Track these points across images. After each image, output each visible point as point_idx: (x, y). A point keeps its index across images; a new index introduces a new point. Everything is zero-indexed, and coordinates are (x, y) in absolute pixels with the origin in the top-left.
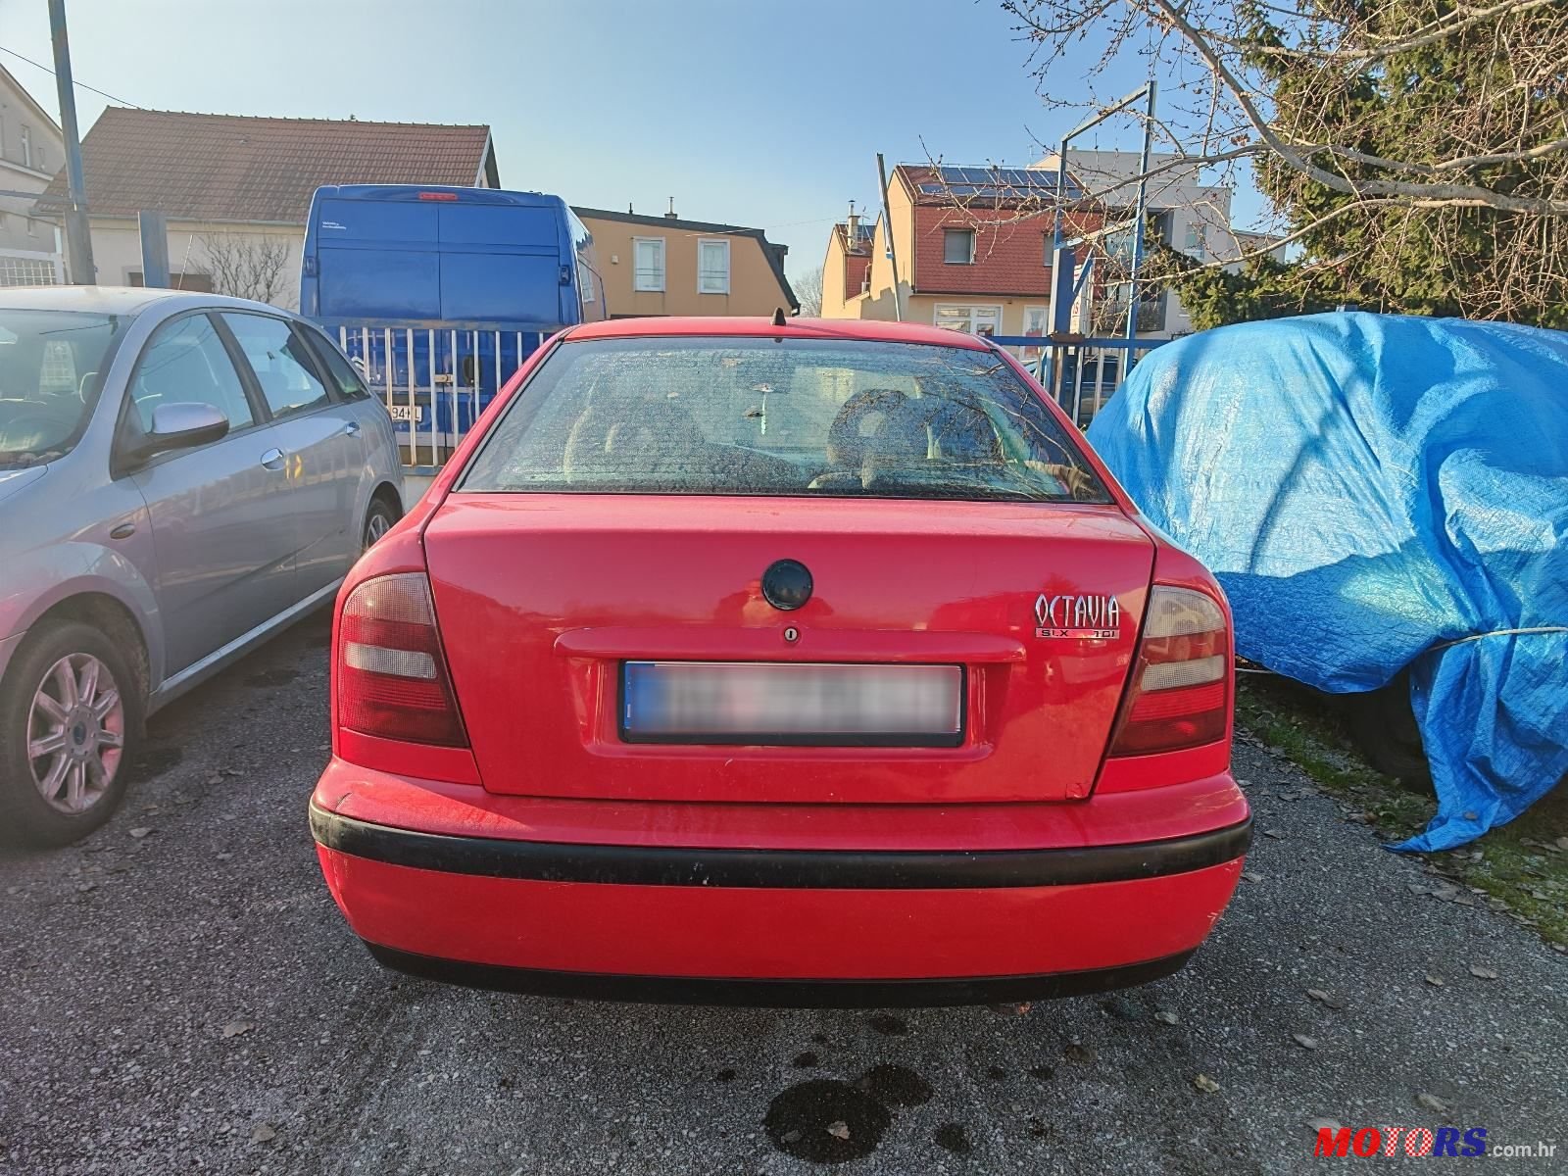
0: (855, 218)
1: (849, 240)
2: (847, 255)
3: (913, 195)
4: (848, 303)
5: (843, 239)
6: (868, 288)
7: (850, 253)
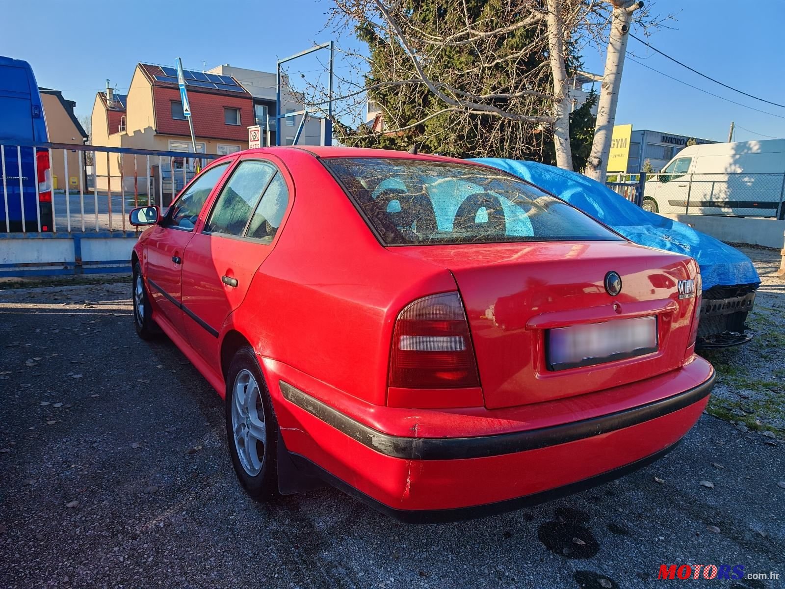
0: (111, 90)
1: (108, 102)
2: (107, 110)
3: (151, 80)
4: (111, 136)
5: (104, 101)
6: (124, 129)
7: (110, 109)
